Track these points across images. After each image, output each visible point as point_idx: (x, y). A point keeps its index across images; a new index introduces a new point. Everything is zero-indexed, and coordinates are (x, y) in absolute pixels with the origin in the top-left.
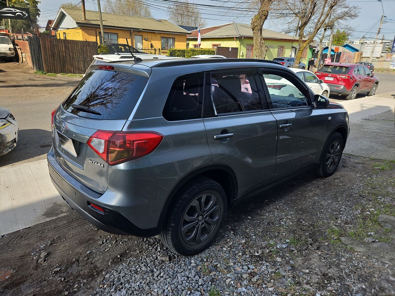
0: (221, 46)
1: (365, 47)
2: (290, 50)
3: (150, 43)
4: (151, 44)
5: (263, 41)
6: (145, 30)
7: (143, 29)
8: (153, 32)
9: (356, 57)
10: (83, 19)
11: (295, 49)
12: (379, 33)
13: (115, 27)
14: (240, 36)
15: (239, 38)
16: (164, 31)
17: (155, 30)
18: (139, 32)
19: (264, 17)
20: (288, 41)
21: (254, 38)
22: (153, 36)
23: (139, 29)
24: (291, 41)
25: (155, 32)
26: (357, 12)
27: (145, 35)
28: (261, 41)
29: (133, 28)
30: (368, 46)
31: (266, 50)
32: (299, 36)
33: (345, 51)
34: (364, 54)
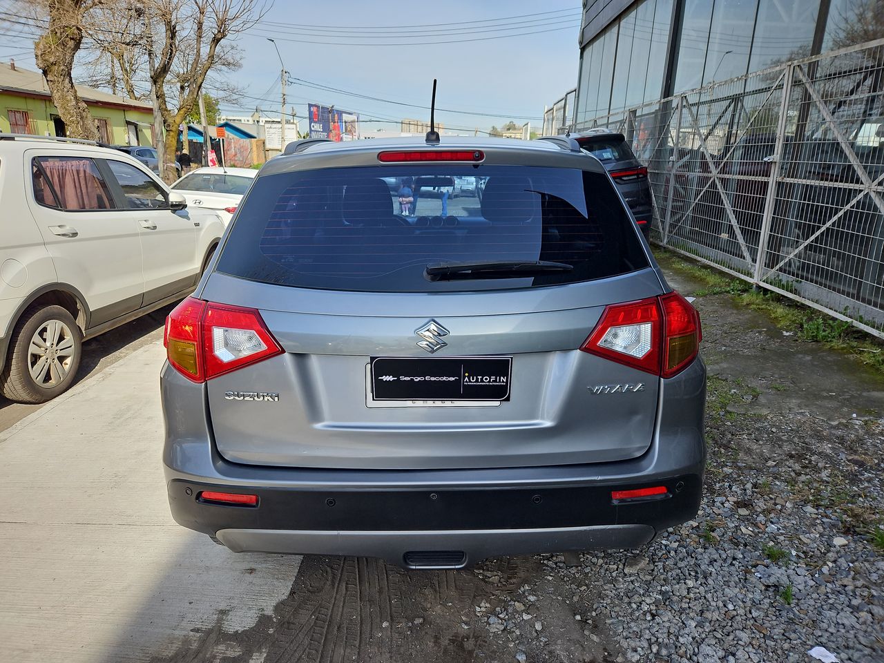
1: (267, 130)
2: (124, 128)
5: (85, 106)
9: (255, 149)
11: (133, 127)
12: (284, 103)
19: (71, 44)
20: (114, 107)
24: (122, 108)
26: (237, 57)
28: (77, 105)
30: (271, 128)
31: (98, 127)
32: (157, 97)
33: (230, 137)
34: (267, 143)
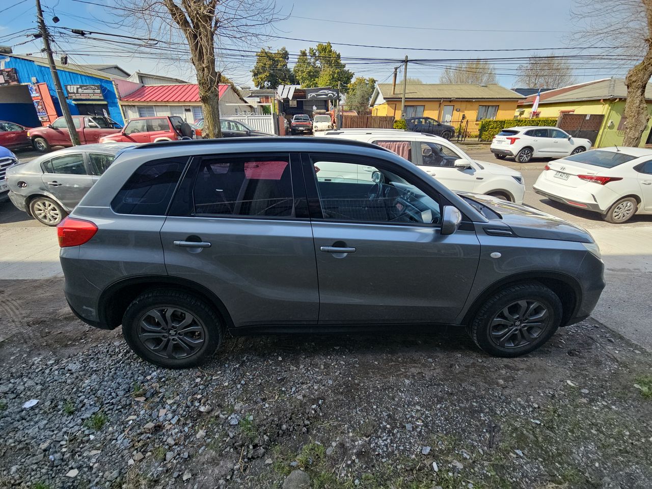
0: (575, 113)
3: (462, 114)
4: (464, 115)
5: (645, 105)
6: (459, 98)
7: (456, 98)
8: (468, 101)
10: (392, 93)
13: (423, 98)
14: (612, 97)
15: (611, 101)
16: (485, 98)
17: (472, 98)
18: (450, 101)
21: (628, 101)
22: (469, 105)
23: (451, 98)
25: (471, 100)
27: (457, 105)
28: (639, 105)
29: (443, 98)
31: (648, 119)
